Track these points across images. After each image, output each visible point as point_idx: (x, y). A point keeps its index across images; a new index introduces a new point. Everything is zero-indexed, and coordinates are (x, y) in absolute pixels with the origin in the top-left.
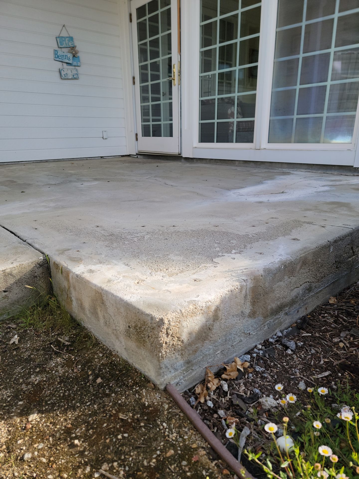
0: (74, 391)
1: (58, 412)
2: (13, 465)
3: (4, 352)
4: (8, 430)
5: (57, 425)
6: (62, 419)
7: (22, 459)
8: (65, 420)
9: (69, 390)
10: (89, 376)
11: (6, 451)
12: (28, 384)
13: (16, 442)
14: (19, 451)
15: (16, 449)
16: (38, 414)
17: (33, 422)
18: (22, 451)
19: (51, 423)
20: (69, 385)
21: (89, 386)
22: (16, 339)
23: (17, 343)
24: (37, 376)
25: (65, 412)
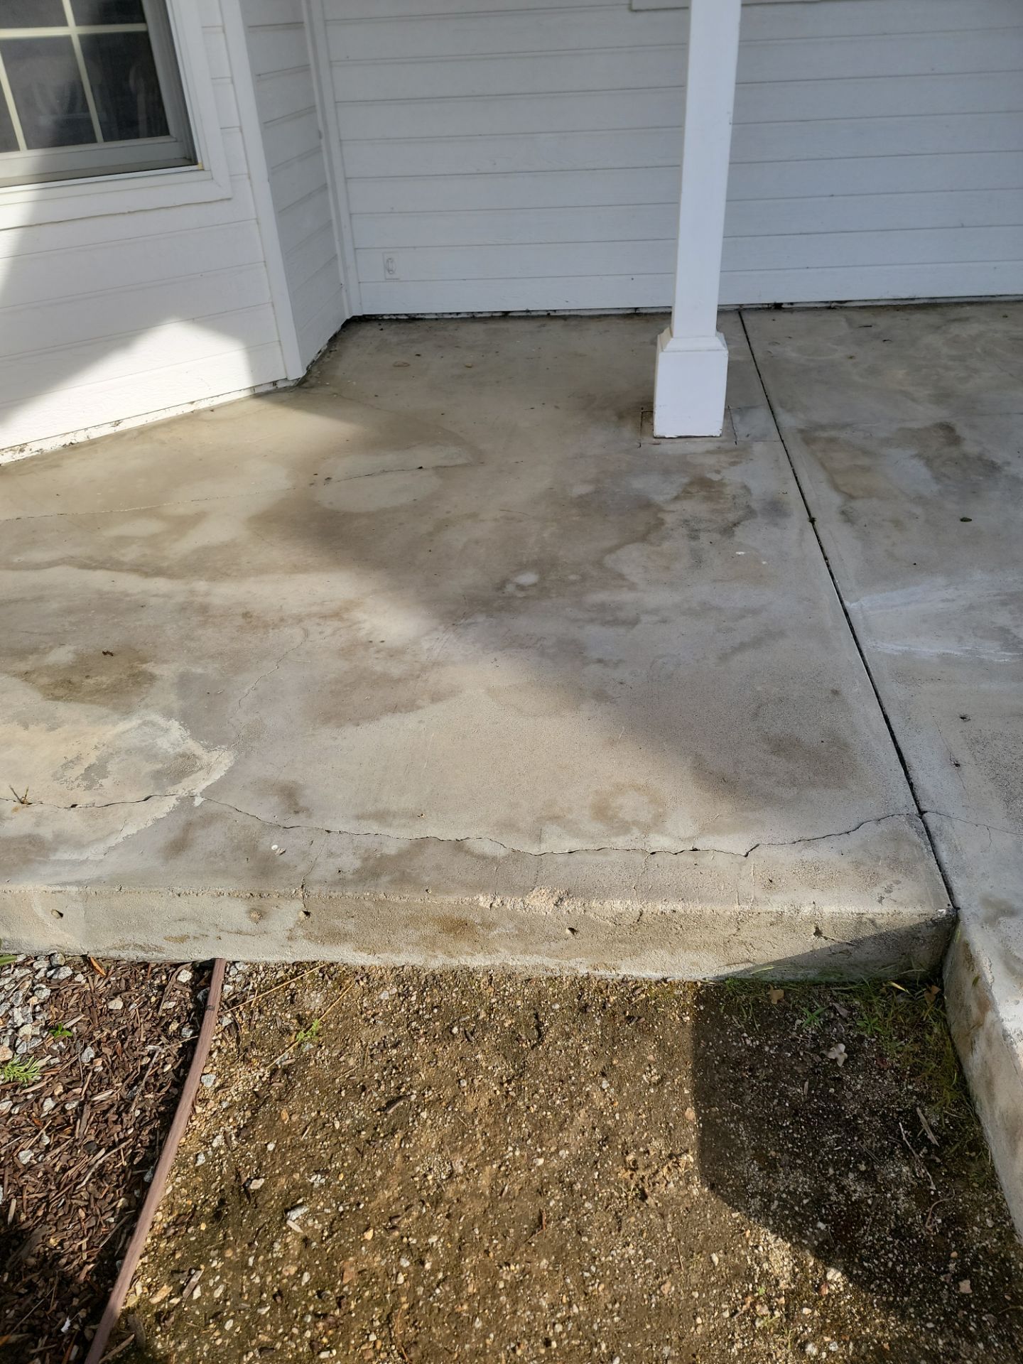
0: (914, 1276)
1: (875, 1301)
2: (789, 1346)
3: (815, 1074)
4: (793, 1270)
5: (867, 1325)
6: (877, 1321)
7: (803, 1347)
8: (883, 1326)
9: (906, 1264)
10: (948, 1259)
11: (784, 1309)
12: (841, 1189)
13: (802, 1307)
14: (801, 1329)
15: (799, 1320)
16: (843, 1275)
17: (833, 1287)
18: (806, 1333)
19: (858, 1312)
20: (909, 1253)
21: (943, 1284)
22: (839, 1052)
23: (840, 1064)
24: (857, 1180)
25: (888, 1307)
